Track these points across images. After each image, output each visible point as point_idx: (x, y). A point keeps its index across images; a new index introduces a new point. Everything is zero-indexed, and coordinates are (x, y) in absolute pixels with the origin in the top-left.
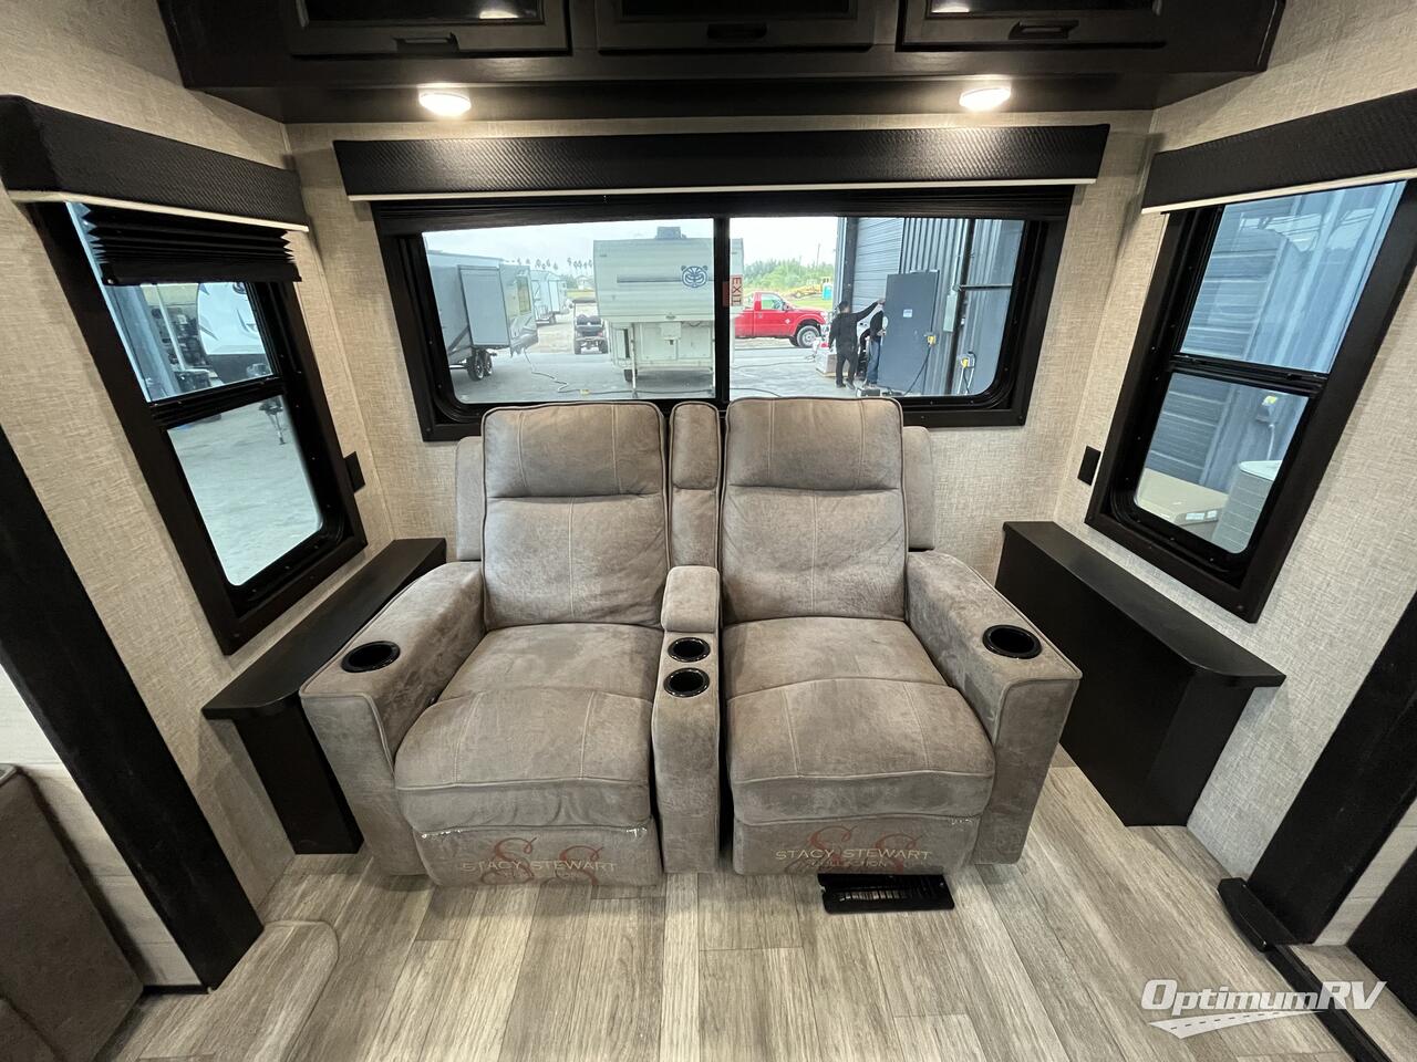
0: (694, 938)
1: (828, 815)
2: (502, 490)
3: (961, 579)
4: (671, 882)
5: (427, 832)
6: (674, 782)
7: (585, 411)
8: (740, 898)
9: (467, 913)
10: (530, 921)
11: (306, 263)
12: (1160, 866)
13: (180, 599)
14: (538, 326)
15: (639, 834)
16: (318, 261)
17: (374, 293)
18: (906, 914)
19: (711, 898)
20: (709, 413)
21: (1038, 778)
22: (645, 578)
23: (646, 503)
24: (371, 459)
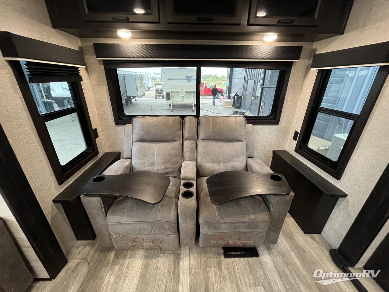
0: (188, 265)
1: (226, 232)
2: (137, 140)
3: (262, 166)
4: (182, 249)
5: (115, 235)
6: (184, 222)
7: (160, 118)
8: (201, 253)
9: (125, 257)
10: (143, 260)
11: (84, 76)
12: (314, 245)
13: (47, 170)
14: (145, 90)
15: (174, 236)
16: (88, 75)
17: (103, 84)
18: (246, 258)
19: (193, 253)
20: (194, 119)
21: (282, 221)
22: (176, 164)
23: (176, 144)
24: (100, 129)
